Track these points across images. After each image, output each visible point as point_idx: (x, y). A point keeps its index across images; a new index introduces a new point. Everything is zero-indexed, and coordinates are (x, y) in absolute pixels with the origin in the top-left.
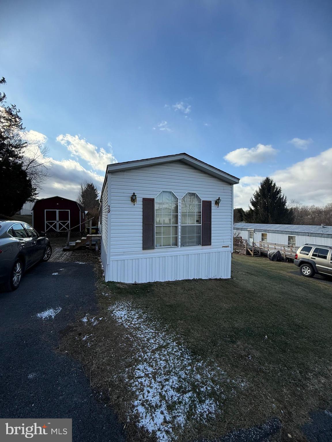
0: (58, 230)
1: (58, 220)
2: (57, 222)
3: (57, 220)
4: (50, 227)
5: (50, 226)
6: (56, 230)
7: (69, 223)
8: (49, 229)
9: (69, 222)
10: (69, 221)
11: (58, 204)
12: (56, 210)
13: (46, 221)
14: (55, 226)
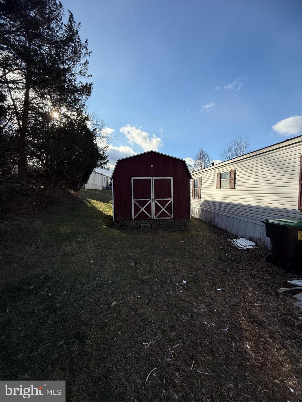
0: (153, 217)
1: (154, 197)
2: (153, 201)
3: (152, 198)
4: (141, 211)
5: (141, 208)
6: (151, 215)
7: (171, 202)
8: (139, 214)
9: (172, 200)
10: (171, 198)
11: (152, 166)
12: (151, 178)
13: (134, 198)
14: (149, 209)
